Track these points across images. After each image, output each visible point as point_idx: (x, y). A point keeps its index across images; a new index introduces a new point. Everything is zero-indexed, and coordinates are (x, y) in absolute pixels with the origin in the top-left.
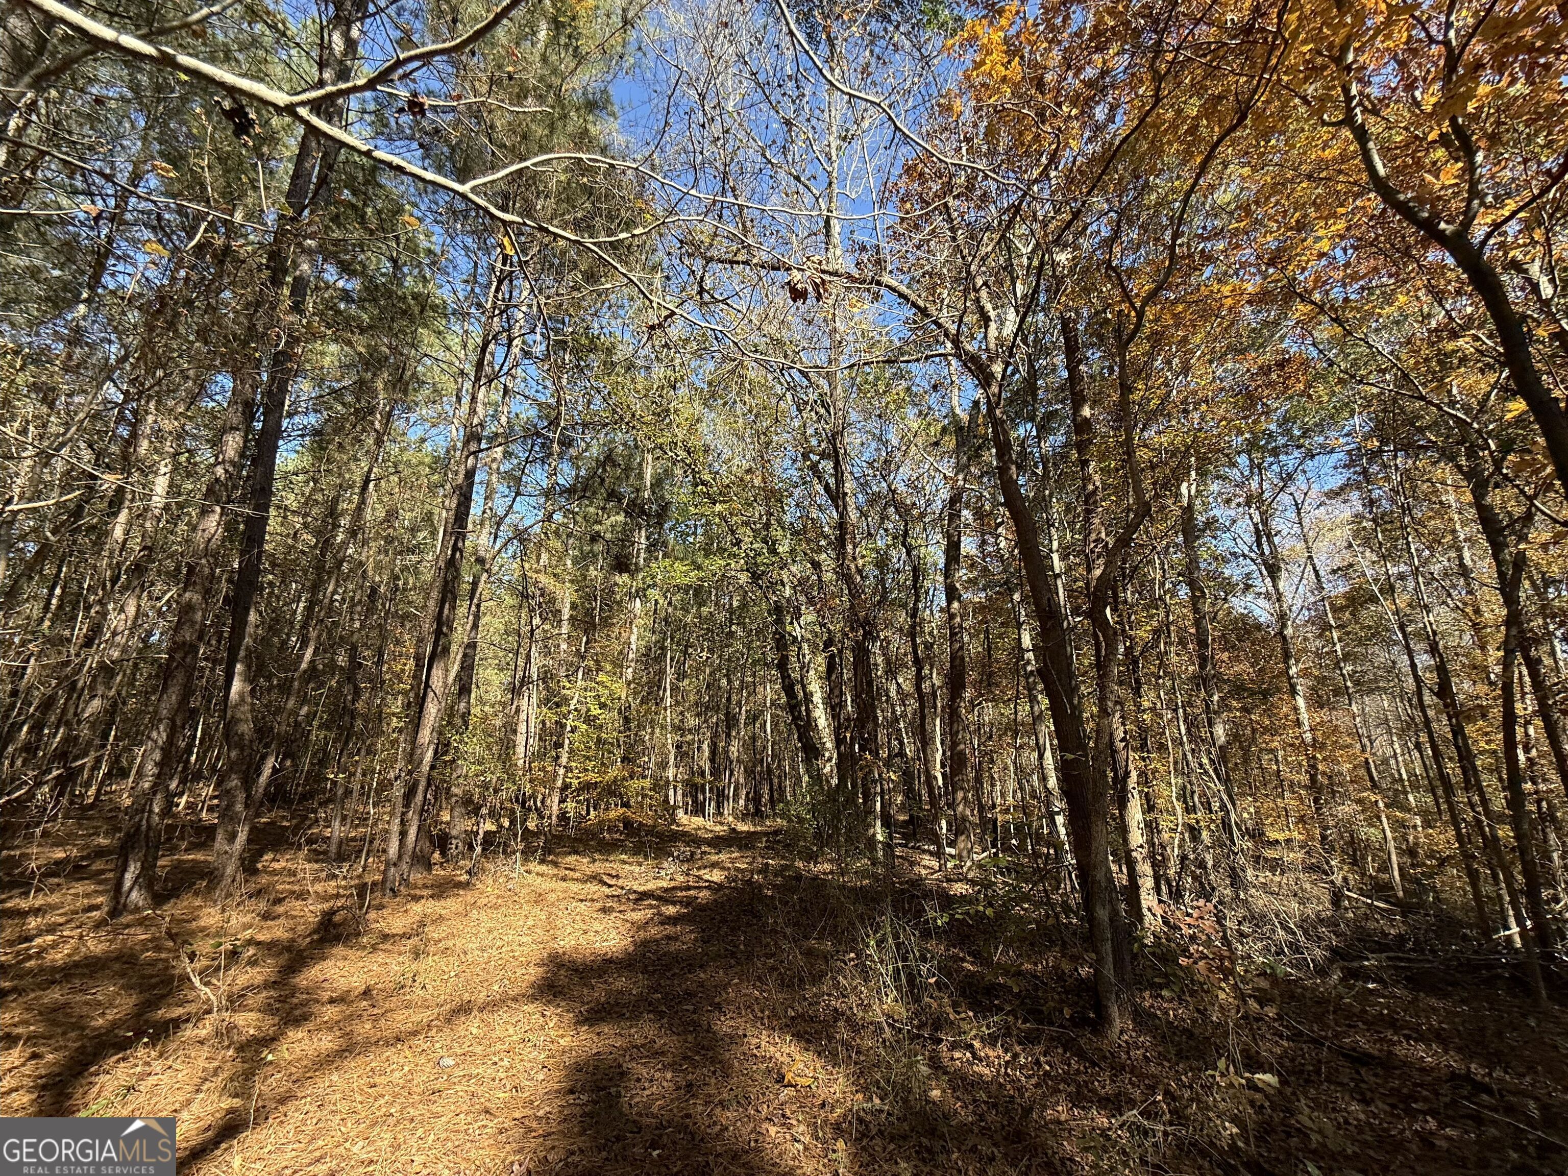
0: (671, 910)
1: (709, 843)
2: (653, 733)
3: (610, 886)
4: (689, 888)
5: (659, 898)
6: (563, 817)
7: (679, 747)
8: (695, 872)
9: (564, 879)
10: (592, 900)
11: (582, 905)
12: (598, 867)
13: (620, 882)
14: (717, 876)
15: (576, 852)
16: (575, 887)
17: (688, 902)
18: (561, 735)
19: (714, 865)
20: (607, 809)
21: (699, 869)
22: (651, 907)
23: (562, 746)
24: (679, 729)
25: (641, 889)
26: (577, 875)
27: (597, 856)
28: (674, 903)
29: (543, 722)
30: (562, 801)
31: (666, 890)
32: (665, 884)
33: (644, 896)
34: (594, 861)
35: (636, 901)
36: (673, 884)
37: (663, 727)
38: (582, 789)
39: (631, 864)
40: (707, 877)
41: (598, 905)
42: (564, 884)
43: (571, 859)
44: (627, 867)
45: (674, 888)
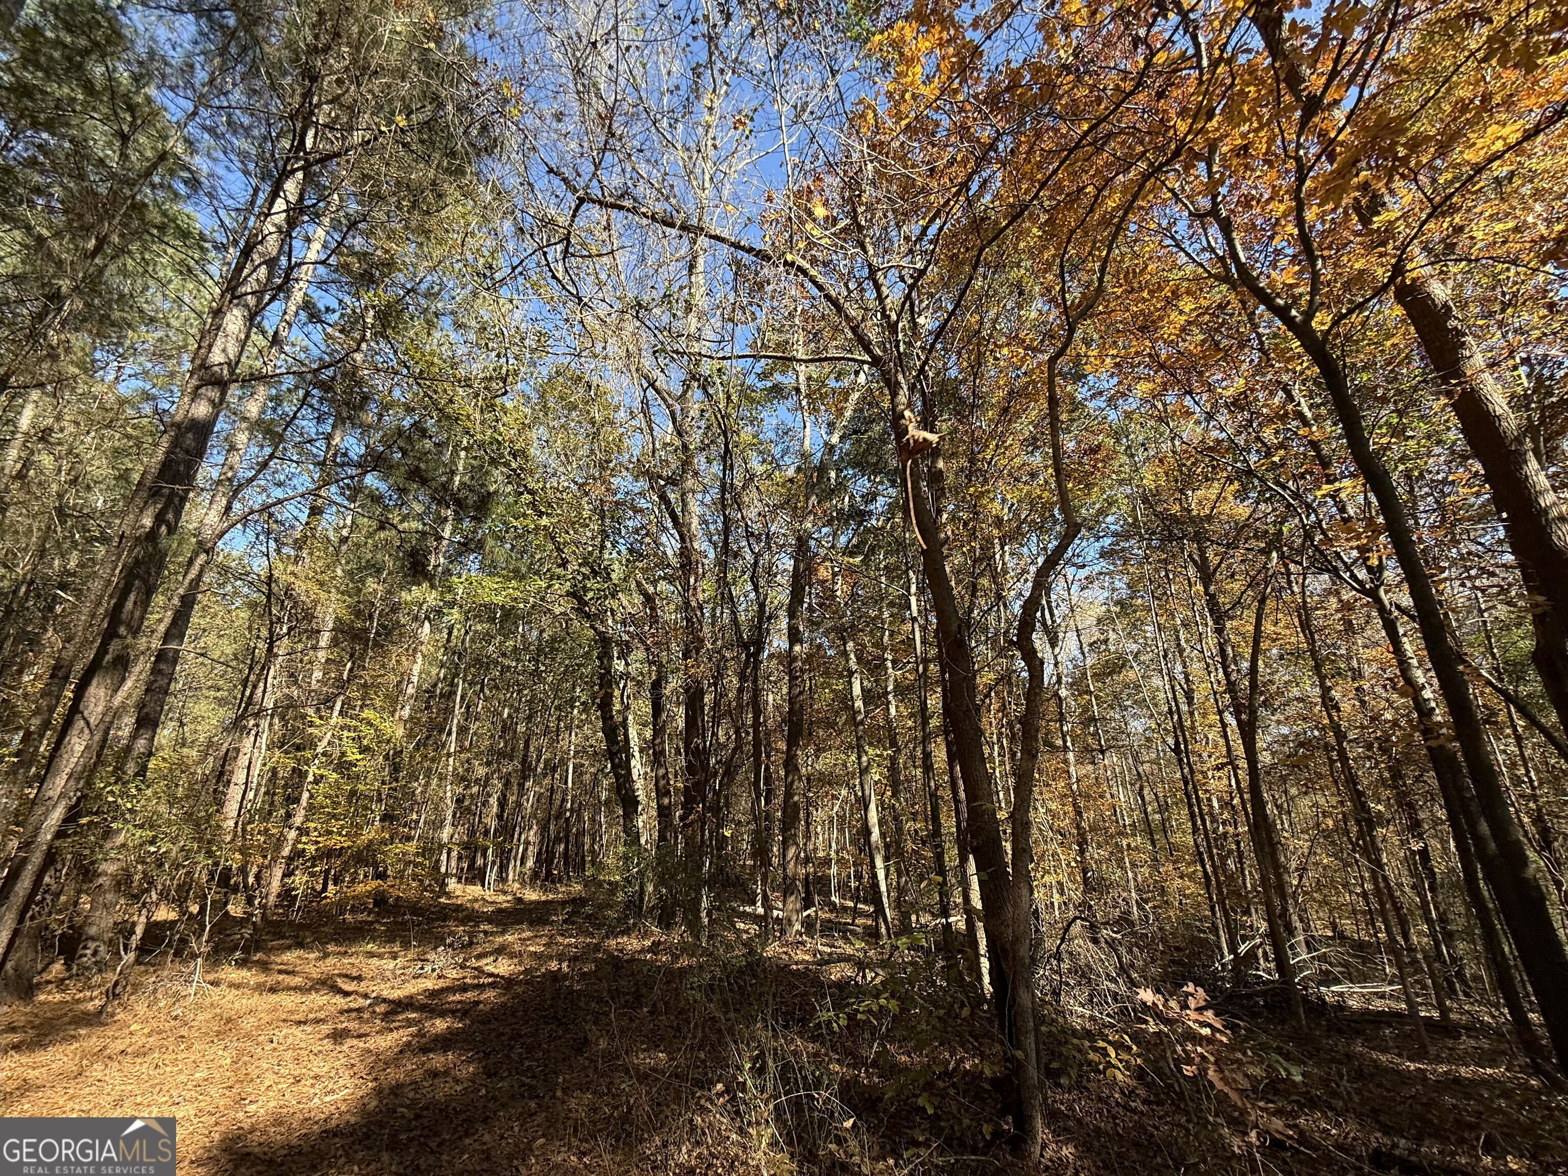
0: (440, 1025)
1: (489, 919)
2: (427, 784)
3: (347, 994)
4: (464, 988)
5: (422, 1008)
6: (287, 894)
7: (459, 801)
8: (473, 963)
9: (273, 990)
10: (318, 1021)
11: (297, 1031)
12: (332, 965)
13: (363, 987)
14: (504, 967)
15: (300, 945)
16: (288, 1001)
17: (464, 1011)
18: (299, 786)
19: (500, 951)
20: (353, 881)
21: (479, 957)
22: (409, 1023)
23: (297, 800)
24: (462, 779)
25: (396, 994)
26: (297, 980)
27: (331, 948)
28: (442, 1014)
29: (274, 771)
30: (288, 874)
31: (433, 994)
32: (429, 984)
33: (399, 1006)
34: (326, 955)
35: (386, 1016)
36: (441, 984)
37: (442, 778)
38: (321, 858)
39: (380, 956)
40: (490, 969)
41: (326, 1029)
42: (273, 998)
43: (289, 957)
44: (375, 961)
45: (442, 990)
